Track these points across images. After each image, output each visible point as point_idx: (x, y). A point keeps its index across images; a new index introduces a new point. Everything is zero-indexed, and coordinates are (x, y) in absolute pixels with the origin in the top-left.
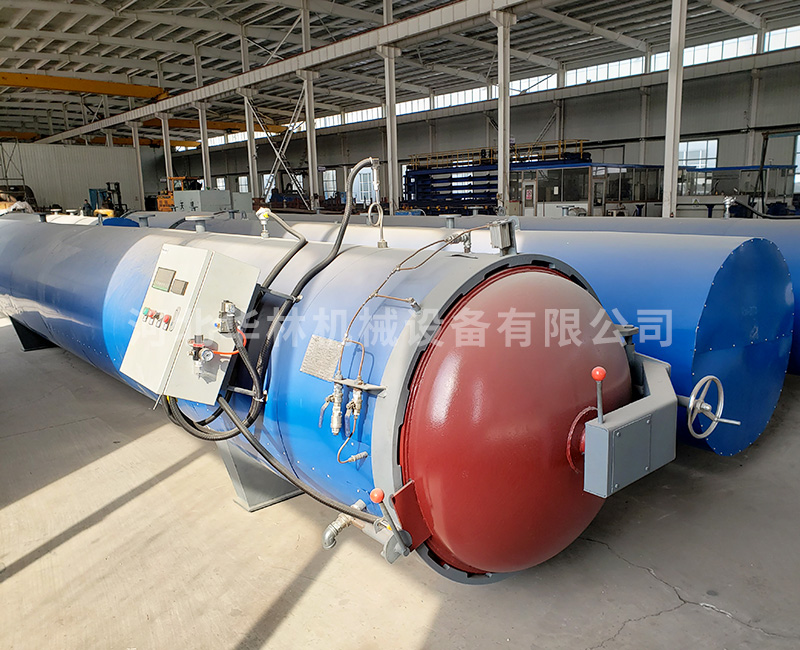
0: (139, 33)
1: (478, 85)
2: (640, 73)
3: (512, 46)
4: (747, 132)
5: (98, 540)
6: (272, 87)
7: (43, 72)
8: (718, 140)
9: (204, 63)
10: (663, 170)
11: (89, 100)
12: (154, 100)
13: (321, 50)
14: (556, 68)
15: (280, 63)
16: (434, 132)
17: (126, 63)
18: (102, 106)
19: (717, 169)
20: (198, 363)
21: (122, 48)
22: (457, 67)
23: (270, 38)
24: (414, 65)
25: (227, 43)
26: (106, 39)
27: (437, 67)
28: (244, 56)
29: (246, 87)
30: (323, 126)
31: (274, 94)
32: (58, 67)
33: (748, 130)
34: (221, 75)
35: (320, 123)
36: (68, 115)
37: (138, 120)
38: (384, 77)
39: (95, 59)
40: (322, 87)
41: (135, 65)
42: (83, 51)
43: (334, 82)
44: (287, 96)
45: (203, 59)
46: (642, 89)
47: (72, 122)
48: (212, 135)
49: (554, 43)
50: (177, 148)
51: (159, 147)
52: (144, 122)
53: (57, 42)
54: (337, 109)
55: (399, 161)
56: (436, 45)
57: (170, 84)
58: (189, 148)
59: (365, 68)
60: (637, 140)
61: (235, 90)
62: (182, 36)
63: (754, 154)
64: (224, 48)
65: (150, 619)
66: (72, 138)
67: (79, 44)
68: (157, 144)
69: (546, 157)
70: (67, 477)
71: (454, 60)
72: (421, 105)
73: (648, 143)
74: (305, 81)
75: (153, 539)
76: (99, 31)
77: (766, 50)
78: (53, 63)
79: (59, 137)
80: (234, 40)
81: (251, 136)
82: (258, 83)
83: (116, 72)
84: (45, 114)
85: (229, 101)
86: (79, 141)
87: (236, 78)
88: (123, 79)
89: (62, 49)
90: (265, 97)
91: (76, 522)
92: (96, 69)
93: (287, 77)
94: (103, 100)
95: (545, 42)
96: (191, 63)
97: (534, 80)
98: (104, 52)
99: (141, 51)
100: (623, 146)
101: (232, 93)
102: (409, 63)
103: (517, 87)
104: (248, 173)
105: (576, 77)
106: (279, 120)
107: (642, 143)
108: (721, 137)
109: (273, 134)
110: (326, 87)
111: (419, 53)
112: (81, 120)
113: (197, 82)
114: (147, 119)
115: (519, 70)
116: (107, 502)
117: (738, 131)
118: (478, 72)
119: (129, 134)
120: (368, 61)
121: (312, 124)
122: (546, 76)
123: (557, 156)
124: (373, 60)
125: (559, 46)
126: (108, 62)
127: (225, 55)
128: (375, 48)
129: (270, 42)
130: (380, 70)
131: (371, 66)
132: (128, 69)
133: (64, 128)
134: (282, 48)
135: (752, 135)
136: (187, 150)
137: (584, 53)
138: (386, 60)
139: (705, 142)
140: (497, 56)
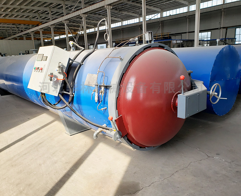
0: (32, 4)
1: (136, 17)
2: (186, 12)
3: (146, 5)
4: (220, 29)
5: (24, 144)
6: (73, 20)
7: (4, 18)
8: (211, 31)
9: (52, 13)
10: (194, 41)
11: (18, 26)
12: (38, 25)
13: (88, 8)
14: (160, 11)
15: (75, 12)
16: (123, 32)
17: (29, 14)
18: (22, 28)
19: (211, 40)
20: (52, 82)
21: (27, 10)
22: (129, 12)
23: (72, 5)
24: (117, 12)
25: (59, 7)
26: (22, 7)
27: (123, 12)
28: (64, 11)
29: (65, 20)
30: (89, 32)
31: (74, 23)
32: (8, 16)
33: (221, 28)
34: (57, 17)
35: (88, 31)
36: (12, 31)
37: (33, 32)
38: (107, 16)
39: (19, 13)
40: (88, 20)
41: (31, 15)
42: (16, 11)
43: (92, 18)
44: (78, 23)
45: (52, 12)
46: (187, 17)
47: (13, 33)
48: (55, 36)
49: (159, 3)
50: (45, 40)
51: (39, 40)
52: (35, 32)
53: (8, 8)
54: (93, 26)
55: (112, 42)
56: (123, 5)
57: (42, 20)
58: (49, 40)
59: (101, 13)
60: (186, 33)
61: (62, 21)
62: (45, 5)
63: (222, 35)
64: (58, 8)
65: (40, 165)
66: (13, 38)
67: (14, 9)
68: (39, 39)
69: (157, 38)
70: (14, 128)
71: (129, 10)
72: (118, 24)
73: (189, 33)
74: (83, 18)
75: (40, 144)
76: (20, 4)
77: (226, 3)
78: (7, 15)
79: (10, 38)
80: (61, 6)
81: (67, 36)
82: (69, 19)
83: (26, 17)
84: (5, 31)
85: (60, 25)
86: (16, 39)
87: (62, 17)
88: (28, 19)
89: (9, 10)
90: (71, 23)
91: (17, 140)
92: (20, 16)
93: (77, 17)
94: (22, 26)
95: (157, 3)
96: (48, 13)
97: (153, 15)
98: (22, 11)
99: (33, 10)
100: (181, 35)
101: (61, 22)
102: (115, 11)
103: (148, 18)
104: (67, 47)
105: (166, 14)
106: (75, 30)
107: (187, 34)
108: (212, 31)
109: (74, 35)
110: (90, 20)
111: (117, 8)
112: (16, 33)
113: (50, 19)
114: (36, 31)
115: (149, 12)
116: (26, 134)
117: (217, 29)
118: (136, 13)
119: (30, 36)
120: (102, 11)
121: (85, 31)
122: (157, 14)
123: (161, 38)
124: (104, 11)
125: (161, 4)
126: (23, 14)
127: (59, 10)
128: (104, 6)
129: (72, 6)
130: (106, 14)
131: (103, 13)
132: (30, 16)
133: (11, 35)
134: (76, 8)
135: (222, 29)
136: (48, 41)
137: (168, 6)
138: (108, 10)
139: (207, 32)
140: (142, 8)
